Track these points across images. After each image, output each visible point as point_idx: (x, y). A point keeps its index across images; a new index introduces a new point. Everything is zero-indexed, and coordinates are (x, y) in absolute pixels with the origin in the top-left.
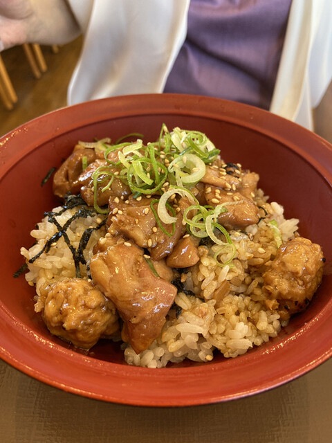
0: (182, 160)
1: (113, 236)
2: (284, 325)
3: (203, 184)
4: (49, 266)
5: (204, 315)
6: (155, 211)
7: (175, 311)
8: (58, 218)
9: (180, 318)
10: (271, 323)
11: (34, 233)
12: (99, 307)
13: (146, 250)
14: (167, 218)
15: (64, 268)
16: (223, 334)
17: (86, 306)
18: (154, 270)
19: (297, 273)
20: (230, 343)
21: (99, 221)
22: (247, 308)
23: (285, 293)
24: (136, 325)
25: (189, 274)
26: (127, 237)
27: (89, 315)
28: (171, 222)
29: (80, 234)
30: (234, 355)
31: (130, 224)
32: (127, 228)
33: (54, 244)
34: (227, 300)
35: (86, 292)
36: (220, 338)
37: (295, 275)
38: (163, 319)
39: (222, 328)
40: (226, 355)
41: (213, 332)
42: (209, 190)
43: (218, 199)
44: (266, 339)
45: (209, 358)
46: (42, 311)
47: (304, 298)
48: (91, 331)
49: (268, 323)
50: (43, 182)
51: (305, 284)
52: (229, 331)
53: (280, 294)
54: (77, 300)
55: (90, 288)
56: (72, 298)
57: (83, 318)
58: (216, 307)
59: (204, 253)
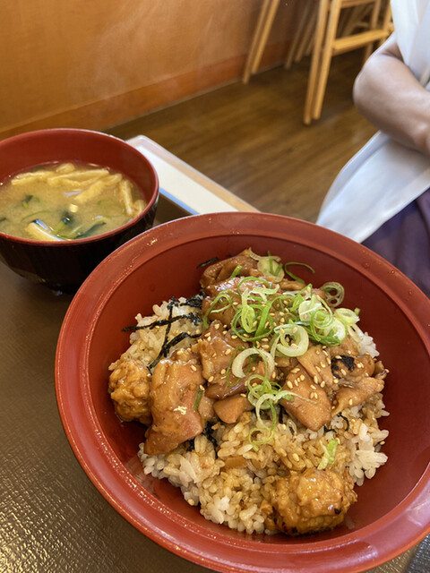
0: (293, 328)
1: (193, 353)
2: (267, 532)
3: (296, 361)
4: (146, 340)
5: (204, 467)
6: (234, 356)
7: (189, 446)
8: (175, 309)
9: (188, 453)
10: (254, 521)
11: (156, 308)
12: (141, 399)
13: (206, 384)
14: (237, 369)
15: (152, 349)
16: (212, 495)
17: (132, 391)
18: (198, 403)
19: (300, 501)
20: (210, 506)
21: (198, 332)
22: (250, 492)
23: (280, 507)
24: (154, 432)
25: (223, 427)
26: (200, 362)
27: (131, 399)
28: (237, 375)
29: (178, 332)
30: (207, 517)
31: (208, 353)
32: (204, 355)
33: (158, 327)
34: (235, 471)
35: (141, 381)
36: (207, 494)
37: (298, 500)
38: (176, 445)
39: (214, 489)
40: (202, 511)
41: (205, 486)
42: (297, 370)
43: (294, 385)
44: (241, 529)
45: (191, 502)
46: (112, 372)
47: (294, 526)
48: (128, 411)
49: (252, 519)
50: (200, 265)
51: (301, 515)
52: (217, 497)
53: (277, 504)
54: (130, 383)
55: (145, 380)
56: (130, 379)
57: (125, 398)
58: (222, 469)
59: (245, 420)
